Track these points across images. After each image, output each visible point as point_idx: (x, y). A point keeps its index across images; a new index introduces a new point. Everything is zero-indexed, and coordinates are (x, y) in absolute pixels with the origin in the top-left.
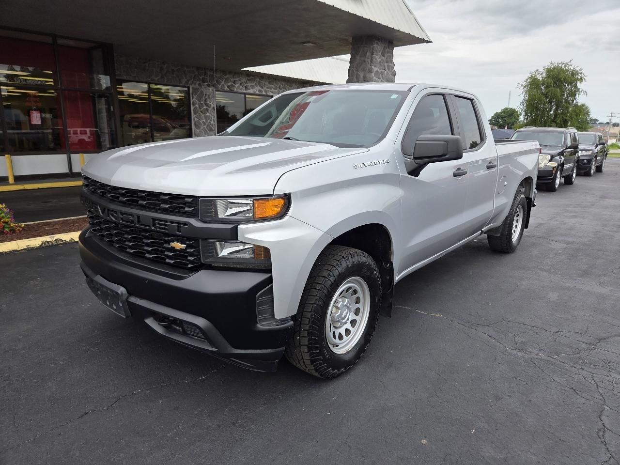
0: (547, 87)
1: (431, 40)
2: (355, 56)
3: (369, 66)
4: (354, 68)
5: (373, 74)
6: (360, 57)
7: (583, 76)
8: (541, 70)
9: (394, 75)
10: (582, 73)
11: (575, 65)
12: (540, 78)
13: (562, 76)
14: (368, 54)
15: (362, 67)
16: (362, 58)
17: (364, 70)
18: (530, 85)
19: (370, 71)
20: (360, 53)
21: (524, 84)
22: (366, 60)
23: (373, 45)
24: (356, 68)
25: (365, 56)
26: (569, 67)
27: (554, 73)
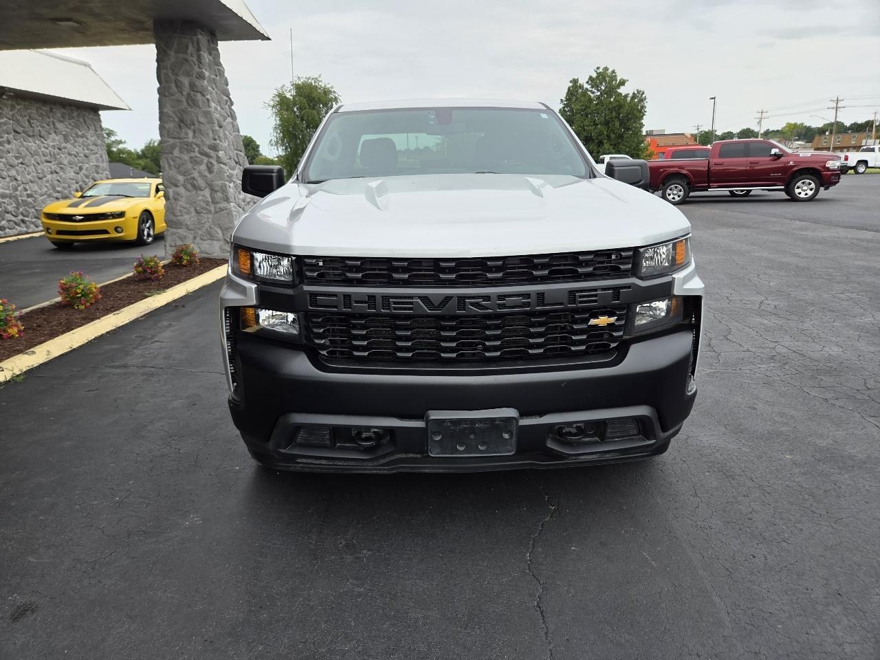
0: (300, 109)
1: (270, 37)
2: (165, 51)
3: (196, 68)
4: (167, 69)
5: (206, 82)
6: (177, 52)
7: (337, 95)
8: (289, 86)
9: (227, 85)
10: (335, 92)
11: (325, 82)
12: (288, 95)
13: (315, 95)
14: (191, 49)
15: (183, 69)
16: (181, 55)
17: (188, 74)
18: (280, 105)
19: (201, 76)
20: (175, 46)
21: (272, 103)
22: (190, 58)
23: (196, 35)
24: (173, 70)
25: (186, 53)
26: (320, 84)
27: (305, 91)
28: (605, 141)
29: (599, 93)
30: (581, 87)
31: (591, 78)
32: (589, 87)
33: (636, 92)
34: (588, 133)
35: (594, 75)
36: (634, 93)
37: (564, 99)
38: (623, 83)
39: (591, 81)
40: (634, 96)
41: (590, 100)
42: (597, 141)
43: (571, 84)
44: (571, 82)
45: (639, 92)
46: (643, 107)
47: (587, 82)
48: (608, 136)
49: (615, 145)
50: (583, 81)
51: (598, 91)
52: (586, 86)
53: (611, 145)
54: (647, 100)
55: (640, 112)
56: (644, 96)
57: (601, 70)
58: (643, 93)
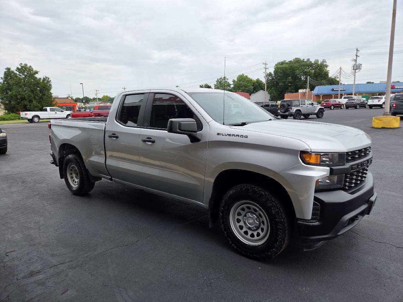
28: (33, 100)
29: (24, 76)
30: (13, 72)
31: (18, 68)
32: (17, 73)
33: (45, 78)
34: (22, 96)
35: (20, 67)
36: (44, 78)
37: (3, 77)
38: (37, 73)
39: (18, 70)
40: (44, 79)
41: (20, 79)
42: (28, 100)
43: (6, 70)
44: (6, 69)
45: (46, 78)
46: (50, 85)
47: (16, 70)
48: (34, 98)
49: (39, 102)
50: (13, 69)
51: (23, 75)
52: (16, 72)
53: (37, 102)
54: (51, 82)
55: (49, 87)
56: (49, 80)
57: (23, 65)
58: (49, 79)
